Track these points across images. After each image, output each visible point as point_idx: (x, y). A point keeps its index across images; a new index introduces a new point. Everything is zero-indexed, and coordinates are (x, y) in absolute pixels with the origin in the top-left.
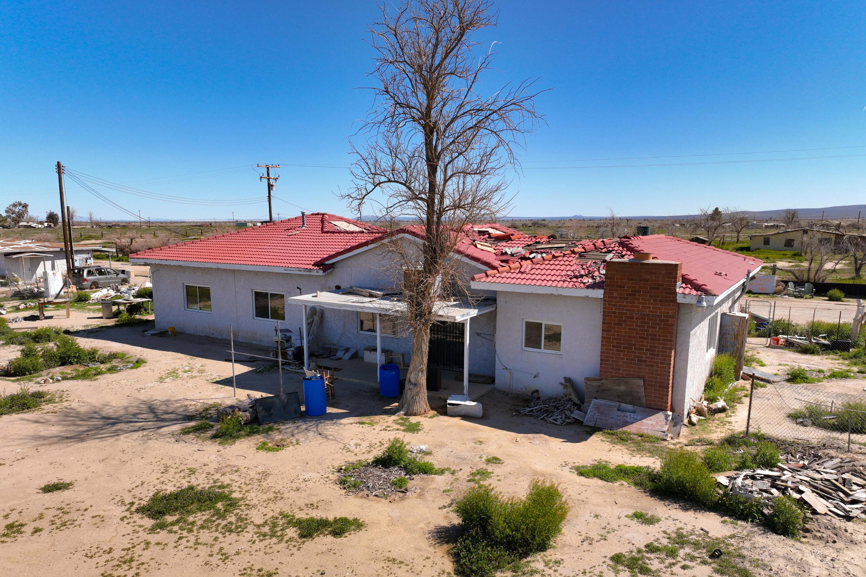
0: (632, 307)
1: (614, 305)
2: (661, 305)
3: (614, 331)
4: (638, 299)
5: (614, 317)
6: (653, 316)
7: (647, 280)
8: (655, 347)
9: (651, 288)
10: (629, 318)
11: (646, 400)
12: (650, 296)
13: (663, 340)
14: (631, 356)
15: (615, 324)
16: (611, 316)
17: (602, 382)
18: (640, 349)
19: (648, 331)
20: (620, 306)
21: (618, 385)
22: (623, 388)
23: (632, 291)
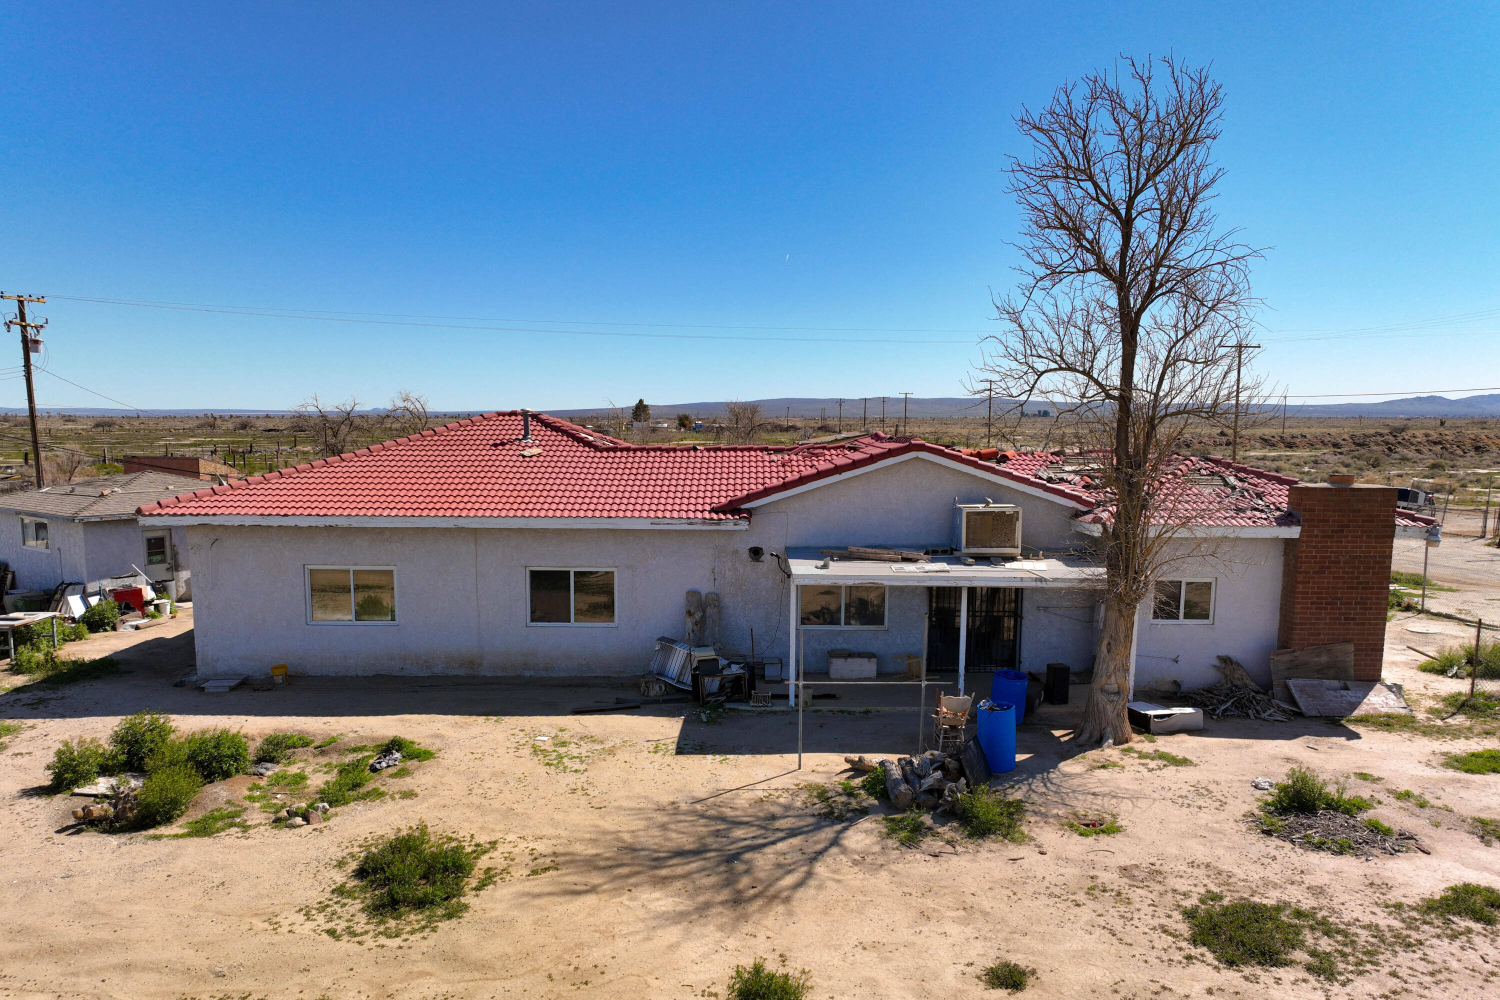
0: (1338, 547)
1: (1315, 547)
2: (1376, 542)
3: (1314, 583)
4: (1347, 537)
5: (1314, 562)
6: (1366, 557)
7: (1359, 511)
8: (1367, 599)
9: (1363, 521)
10: (1333, 562)
11: (1355, 671)
12: (1362, 532)
13: (1377, 588)
14: (1336, 613)
15: (1314, 573)
16: (1310, 563)
17: (1295, 654)
18: (1347, 603)
19: (1358, 578)
20: (1322, 547)
21: (1317, 656)
22: (1324, 659)
23: (1338, 526)
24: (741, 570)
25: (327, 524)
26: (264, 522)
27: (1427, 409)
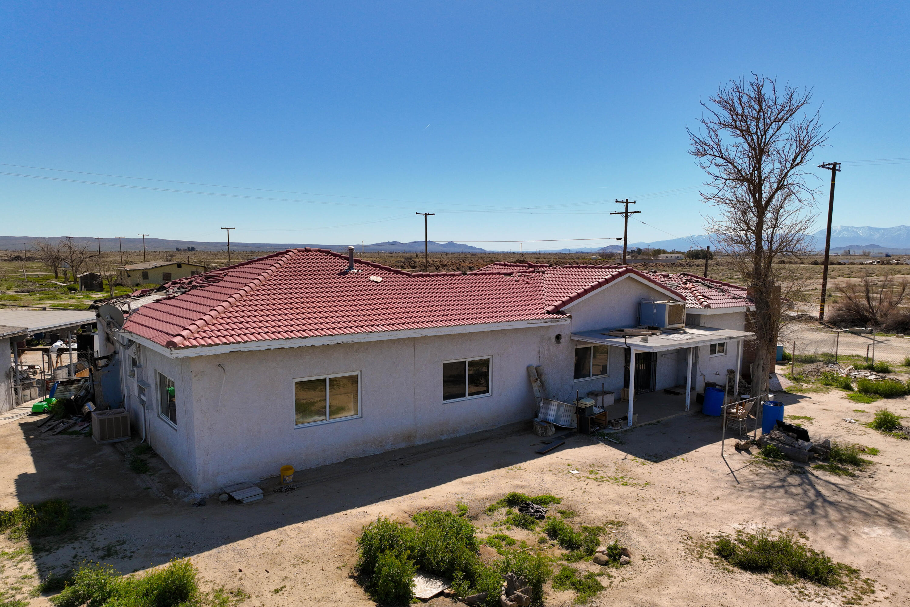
24: (552, 349)
25: (336, 342)
26: (286, 345)
27: (393, 248)
